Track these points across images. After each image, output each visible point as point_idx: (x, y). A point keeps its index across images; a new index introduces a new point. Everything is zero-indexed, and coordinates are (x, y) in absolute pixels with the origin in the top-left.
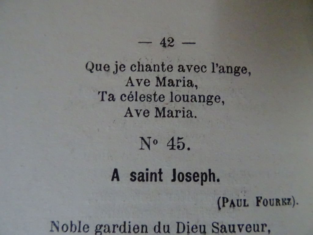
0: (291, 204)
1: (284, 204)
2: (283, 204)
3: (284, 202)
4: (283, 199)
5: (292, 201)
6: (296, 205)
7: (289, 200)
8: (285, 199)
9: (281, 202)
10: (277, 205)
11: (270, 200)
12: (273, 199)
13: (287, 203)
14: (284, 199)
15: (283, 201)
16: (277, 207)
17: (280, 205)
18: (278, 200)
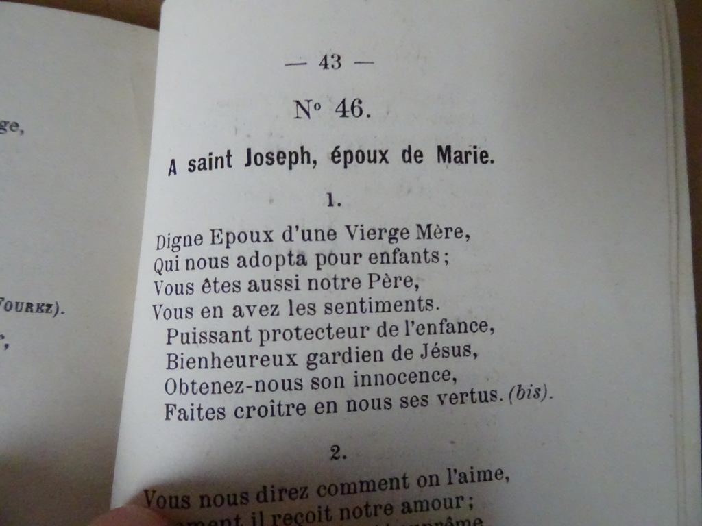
0: (51, 312)
1: (40, 310)
2: (37, 311)
3: (41, 308)
4: (38, 304)
5: (54, 308)
6: (59, 314)
7: (49, 306)
8: (43, 305)
9: (35, 308)
10: (27, 311)
11: (17, 303)
12: (22, 303)
13: (45, 311)
14: (41, 305)
15: (38, 308)
16: (28, 313)
17: (32, 311)
18: (29, 305)
